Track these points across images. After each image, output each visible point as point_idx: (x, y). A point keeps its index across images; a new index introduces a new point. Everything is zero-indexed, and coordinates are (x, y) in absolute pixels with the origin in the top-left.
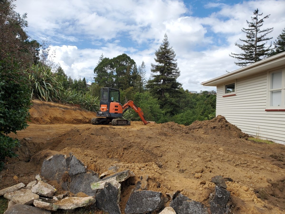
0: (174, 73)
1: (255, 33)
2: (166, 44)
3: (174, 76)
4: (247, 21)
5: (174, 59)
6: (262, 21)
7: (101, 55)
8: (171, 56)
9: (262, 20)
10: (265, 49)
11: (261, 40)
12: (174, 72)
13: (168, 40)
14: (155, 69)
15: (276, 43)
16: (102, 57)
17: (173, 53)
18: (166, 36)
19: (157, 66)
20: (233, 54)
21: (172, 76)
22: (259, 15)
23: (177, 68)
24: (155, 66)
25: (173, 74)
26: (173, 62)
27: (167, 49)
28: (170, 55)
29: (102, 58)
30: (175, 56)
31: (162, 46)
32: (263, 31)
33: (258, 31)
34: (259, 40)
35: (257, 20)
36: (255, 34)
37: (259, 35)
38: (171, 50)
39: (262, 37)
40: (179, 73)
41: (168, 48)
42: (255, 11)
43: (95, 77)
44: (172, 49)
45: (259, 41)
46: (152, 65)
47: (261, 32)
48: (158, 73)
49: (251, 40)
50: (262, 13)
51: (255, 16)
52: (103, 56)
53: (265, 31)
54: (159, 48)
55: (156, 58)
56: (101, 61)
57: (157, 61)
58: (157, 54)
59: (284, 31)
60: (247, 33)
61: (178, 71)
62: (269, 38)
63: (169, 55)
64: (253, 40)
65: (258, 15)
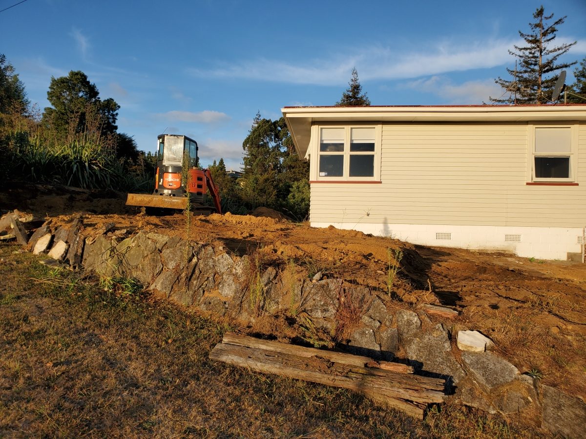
1: (537, 54)
2: (355, 87)
4: (520, 32)
6: (551, 30)
7: (257, 113)
9: (552, 27)
11: (552, 69)
16: (257, 117)
18: (356, 73)
20: (493, 100)
22: (545, 18)
29: (258, 119)
31: (349, 93)
32: (551, 52)
33: (544, 50)
34: (546, 68)
35: (542, 28)
36: (537, 57)
37: (543, 60)
38: (364, 99)
41: (360, 96)
42: (538, 10)
43: (246, 156)
45: (546, 71)
49: (528, 70)
50: (551, 14)
51: (537, 21)
52: (260, 116)
54: (342, 96)
56: (256, 125)
60: (521, 56)
62: (568, 64)
64: (533, 71)
65: (543, 18)
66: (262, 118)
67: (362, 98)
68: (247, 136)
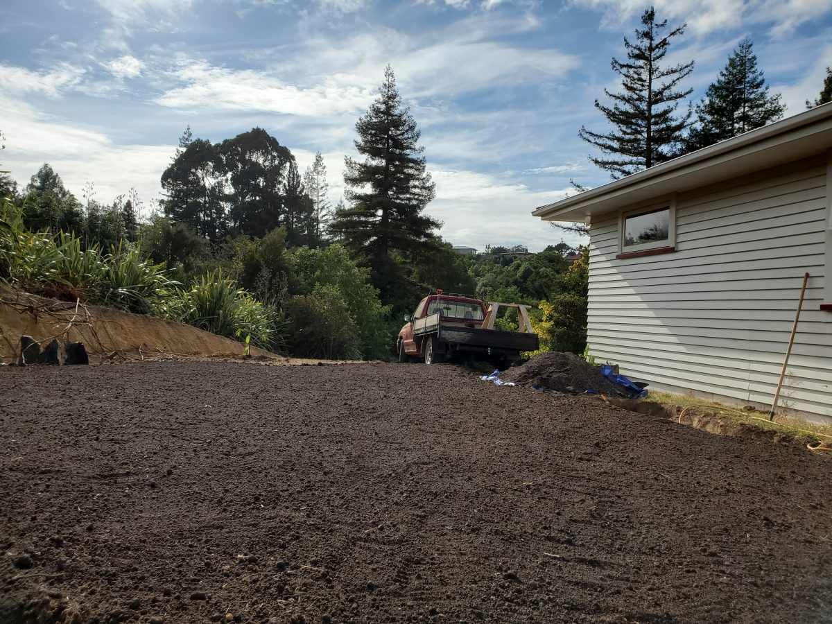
0: (416, 191)
1: (645, 76)
2: (389, 98)
3: (416, 199)
4: (625, 40)
5: (417, 147)
6: (664, 43)
7: (185, 130)
8: (406, 136)
9: (665, 40)
10: (673, 124)
11: (661, 100)
12: (415, 187)
13: (395, 88)
14: (356, 174)
15: (703, 108)
16: (186, 136)
17: (412, 128)
18: (392, 75)
19: (364, 166)
21: (409, 199)
22: (656, 25)
23: (424, 175)
24: (358, 167)
25: (414, 194)
26: (413, 156)
27: (395, 114)
28: (403, 134)
29: (187, 139)
30: (418, 136)
31: (379, 105)
32: (668, 73)
33: (656, 71)
34: (657, 98)
35: (652, 39)
36: (645, 81)
37: (657, 85)
38: (404, 117)
39: (664, 89)
40: (430, 189)
41: (397, 112)
42: (647, 12)
43: (166, 199)
44: (410, 113)
45: (656, 102)
46: (347, 163)
47: (663, 75)
48: (368, 189)
49: (635, 97)
50: (664, 21)
51: (645, 28)
52: (190, 135)
53: (673, 72)
54: (369, 110)
55: (360, 139)
56: (184, 150)
57: (363, 150)
58: (364, 128)
59: (723, 75)
60: (626, 76)
61: (427, 185)
62: (683, 93)
63: (399, 132)
64: (640, 99)
65: (653, 25)
66: (193, 139)
67: (400, 116)
68: (170, 167)
